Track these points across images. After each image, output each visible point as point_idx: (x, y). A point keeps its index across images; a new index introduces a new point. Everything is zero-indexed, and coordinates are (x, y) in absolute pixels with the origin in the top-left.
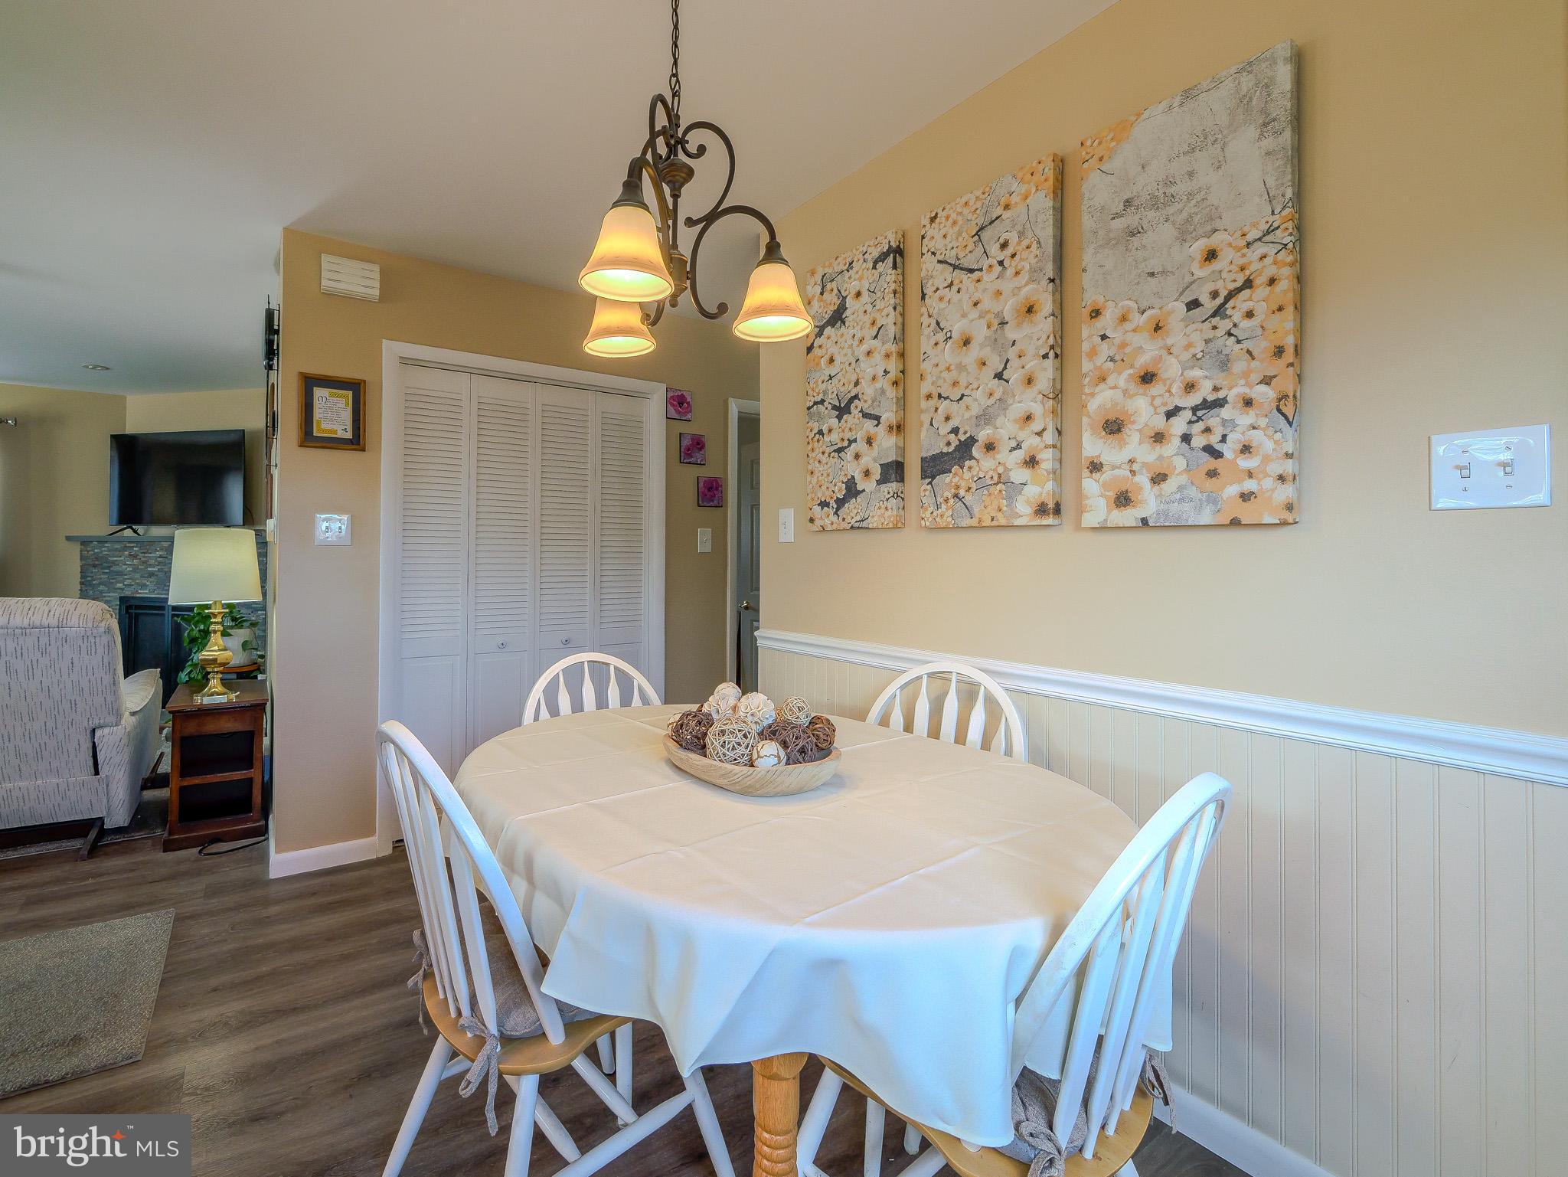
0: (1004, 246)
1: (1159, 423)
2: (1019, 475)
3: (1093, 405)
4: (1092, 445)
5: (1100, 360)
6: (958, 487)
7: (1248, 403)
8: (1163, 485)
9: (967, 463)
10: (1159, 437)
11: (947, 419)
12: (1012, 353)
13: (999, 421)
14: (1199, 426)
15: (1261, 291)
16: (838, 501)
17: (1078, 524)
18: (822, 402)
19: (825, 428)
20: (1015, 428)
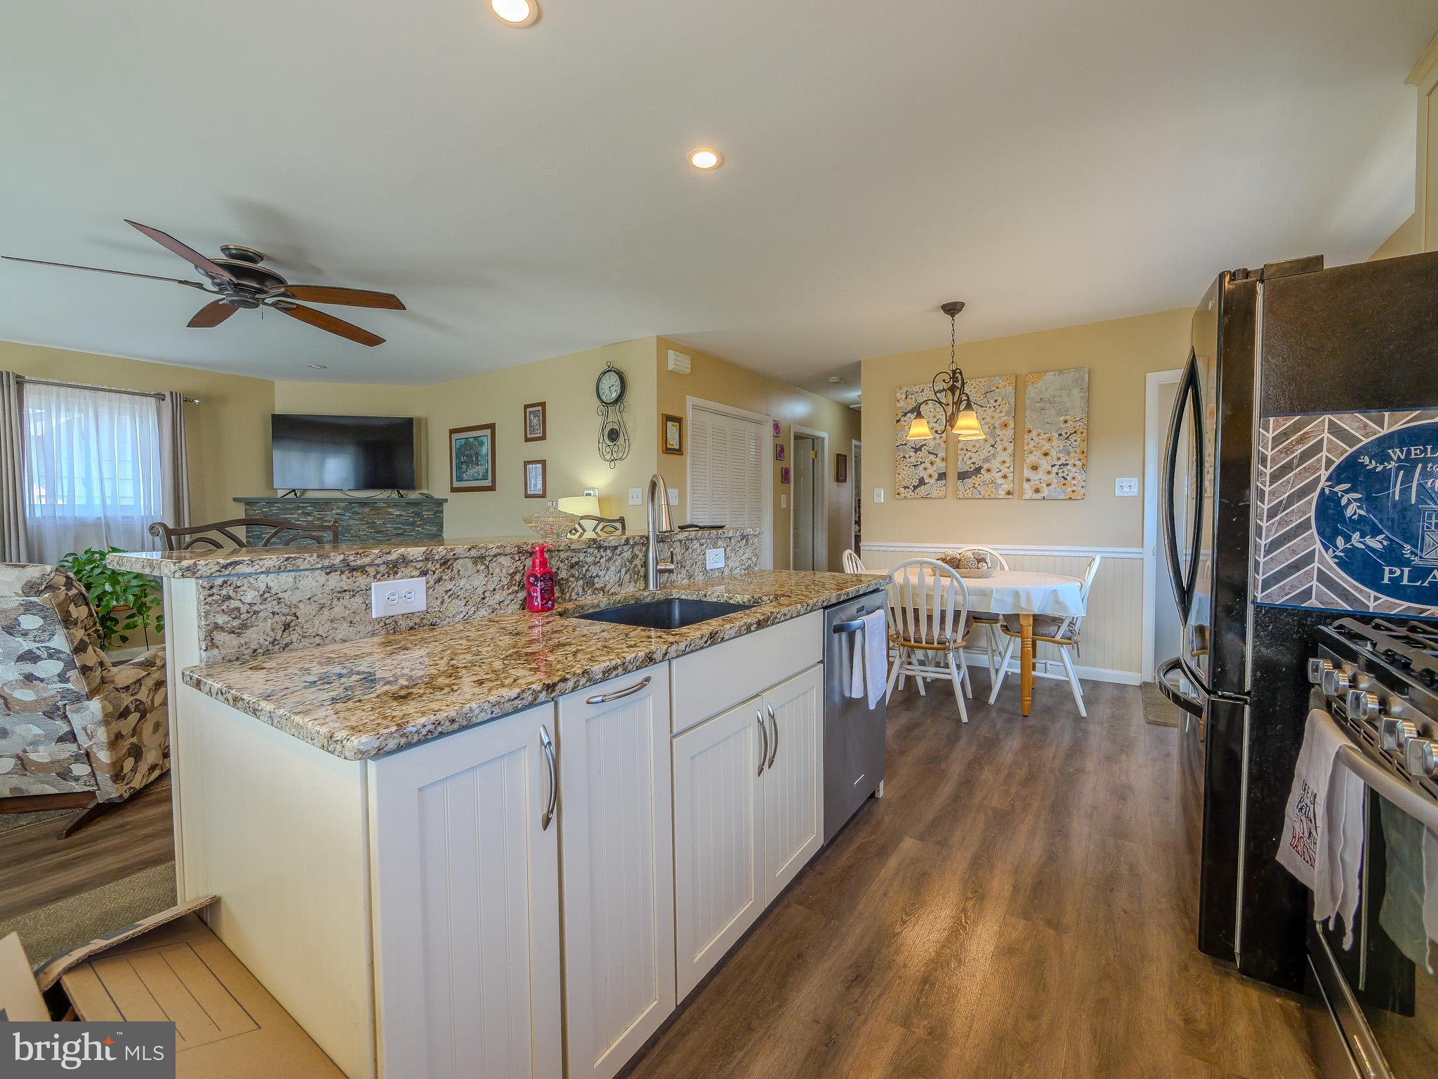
0: (996, 401)
1: (1049, 468)
2: (1000, 481)
3: (1028, 460)
4: (1028, 473)
5: (1031, 446)
6: (974, 483)
7: (1075, 465)
8: (1050, 487)
9: (979, 475)
10: (1049, 473)
11: (970, 458)
12: (998, 439)
13: (993, 461)
14: (1061, 471)
15: (1079, 435)
16: (914, 487)
17: (1020, 498)
18: (905, 444)
19: (907, 456)
20: (998, 465)
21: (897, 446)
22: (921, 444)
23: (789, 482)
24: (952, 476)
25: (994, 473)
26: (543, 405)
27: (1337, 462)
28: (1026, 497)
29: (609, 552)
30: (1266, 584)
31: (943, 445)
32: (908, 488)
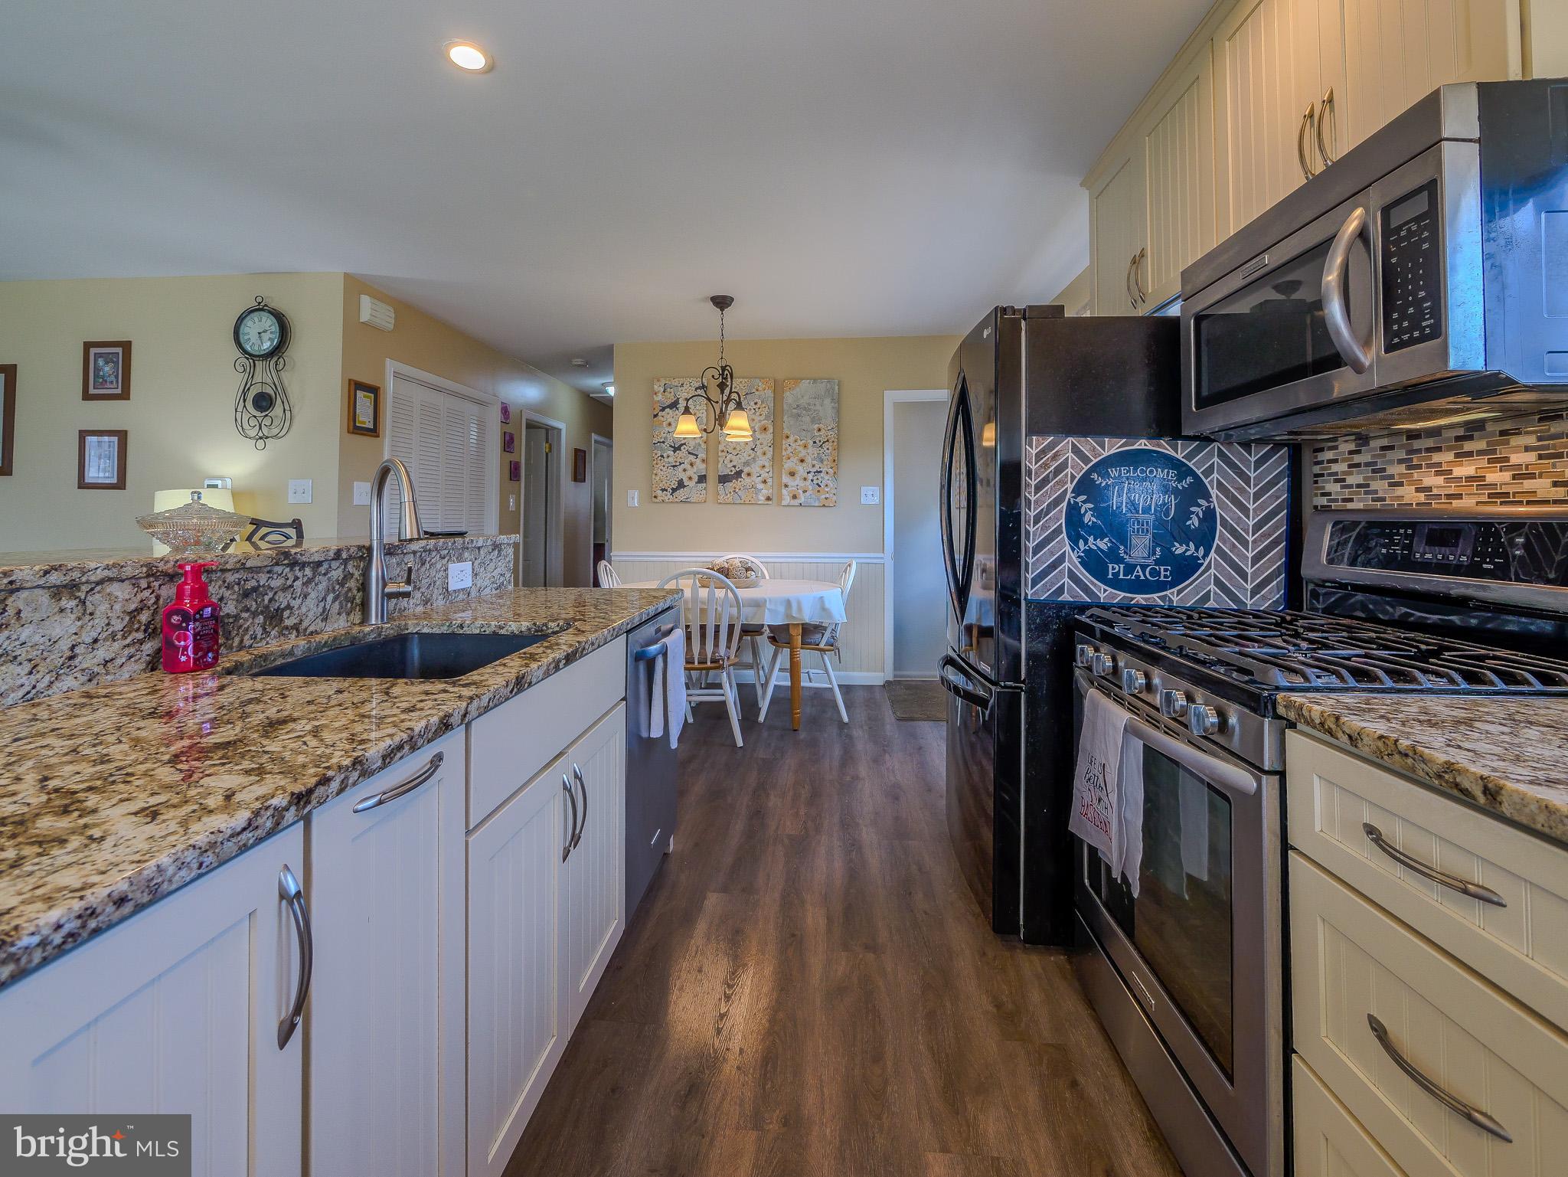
0: (756, 404)
1: (805, 475)
3: (786, 466)
4: (786, 479)
5: (788, 452)
6: (735, 488)
7: (827, 473)
8: (806, 494)
9: (740, 479)
10: (805, 479)
11: (731, 461)
12: (758, 443)
13: (753, 466)
14: (815, 478)
15: (831, 444)
16: (672, 489)
17: (779, 504)
18: (663, 442)
19: (665, 455)
20: (758, 469)
21: (654, 444)
22: (682, 442)
23: (519, 480)
24: (712, 479)
25: (754, 477)
26: (127, 346)
27: (1078, 477)
28: (784, 503)
29: (308, 571)
30: (1035, 582)
31: (703, 446)
32: (667, 490)
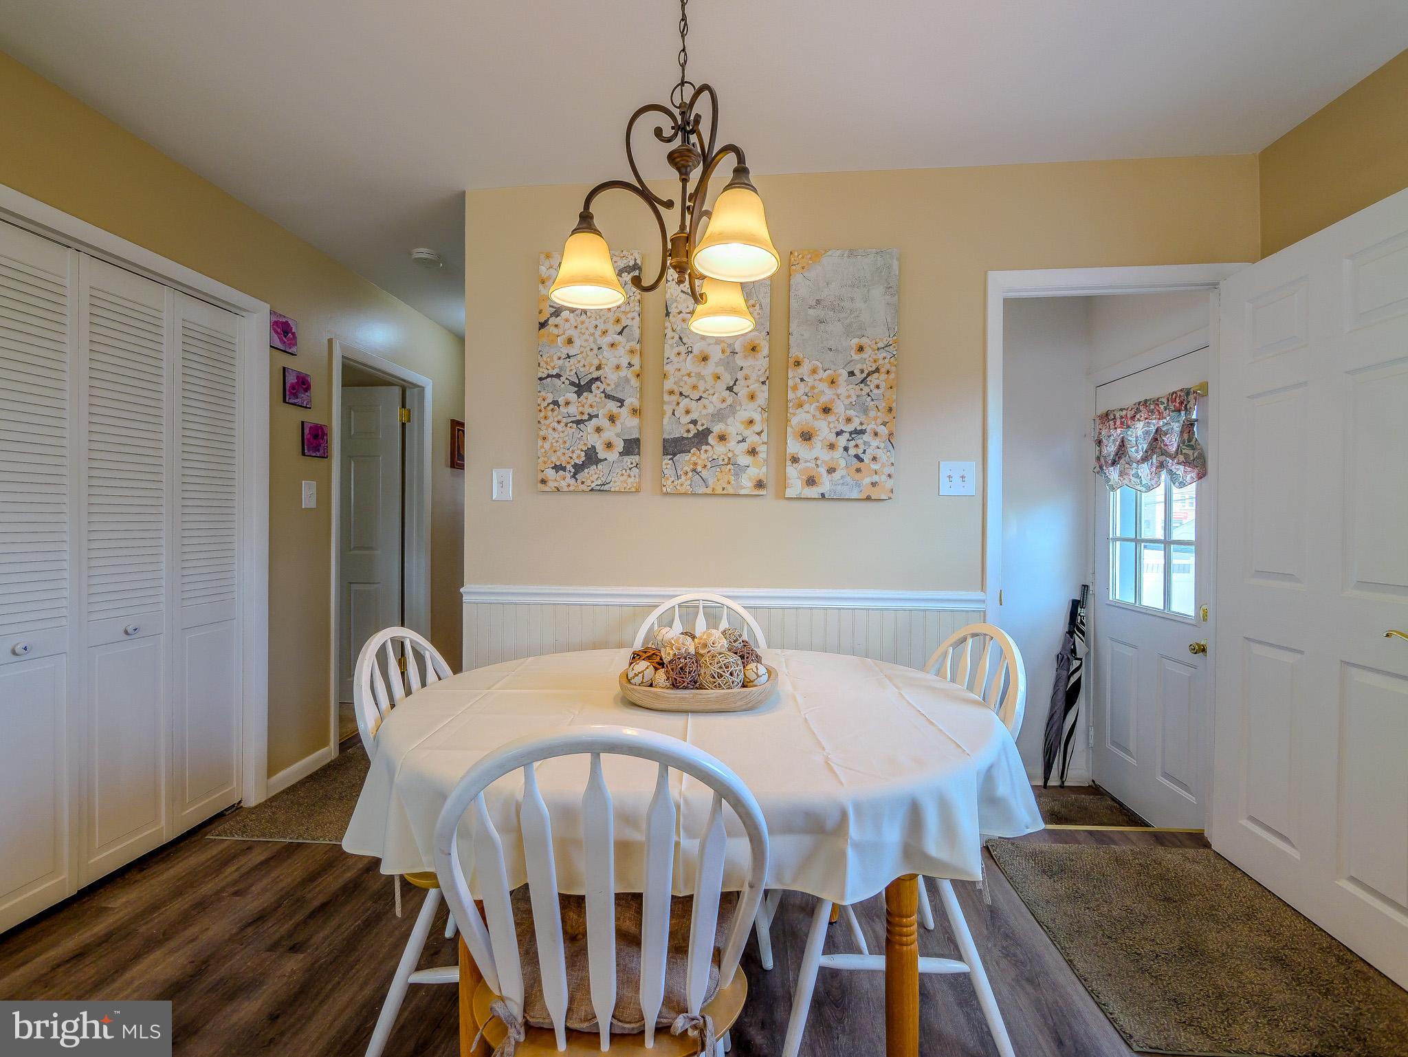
1: (832, 438)
2: (744, 460)
3: (794, 421)
4: (794, 446)
5: (800, 393)
6: (695, 464)
7: (876, 434)
8: (833, 474)
9: (704, 447)
10: (832, 446)
11: (688, 412)
12: (740, 375)
13: (730, 420)
14: (852, 443)
15: (883, 376)
16: (575, 466)
17: (781, 494)
18: (558, 376)
19: (561, 400)
20: (741, 427)
21: (541, 379)
22: (594, 376)
23: (325, 456)
24: (651, 447)
25: (732, 444)
28: (790, 493)
31: (635, 382)
32: (564, 469)
